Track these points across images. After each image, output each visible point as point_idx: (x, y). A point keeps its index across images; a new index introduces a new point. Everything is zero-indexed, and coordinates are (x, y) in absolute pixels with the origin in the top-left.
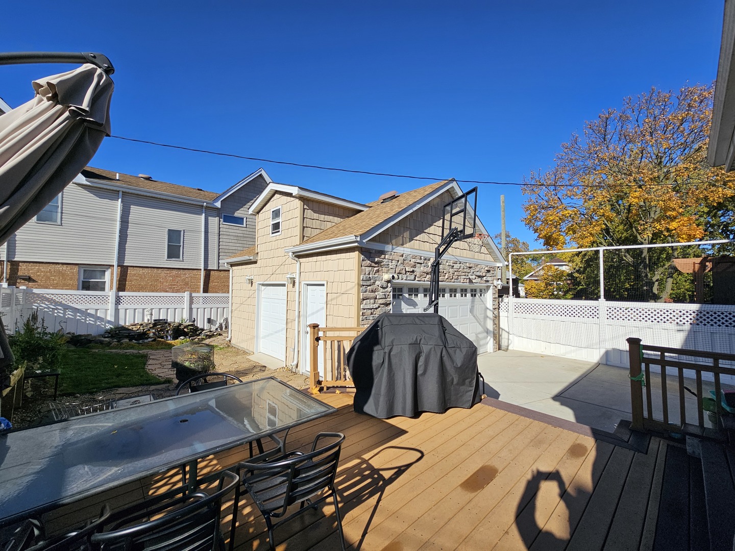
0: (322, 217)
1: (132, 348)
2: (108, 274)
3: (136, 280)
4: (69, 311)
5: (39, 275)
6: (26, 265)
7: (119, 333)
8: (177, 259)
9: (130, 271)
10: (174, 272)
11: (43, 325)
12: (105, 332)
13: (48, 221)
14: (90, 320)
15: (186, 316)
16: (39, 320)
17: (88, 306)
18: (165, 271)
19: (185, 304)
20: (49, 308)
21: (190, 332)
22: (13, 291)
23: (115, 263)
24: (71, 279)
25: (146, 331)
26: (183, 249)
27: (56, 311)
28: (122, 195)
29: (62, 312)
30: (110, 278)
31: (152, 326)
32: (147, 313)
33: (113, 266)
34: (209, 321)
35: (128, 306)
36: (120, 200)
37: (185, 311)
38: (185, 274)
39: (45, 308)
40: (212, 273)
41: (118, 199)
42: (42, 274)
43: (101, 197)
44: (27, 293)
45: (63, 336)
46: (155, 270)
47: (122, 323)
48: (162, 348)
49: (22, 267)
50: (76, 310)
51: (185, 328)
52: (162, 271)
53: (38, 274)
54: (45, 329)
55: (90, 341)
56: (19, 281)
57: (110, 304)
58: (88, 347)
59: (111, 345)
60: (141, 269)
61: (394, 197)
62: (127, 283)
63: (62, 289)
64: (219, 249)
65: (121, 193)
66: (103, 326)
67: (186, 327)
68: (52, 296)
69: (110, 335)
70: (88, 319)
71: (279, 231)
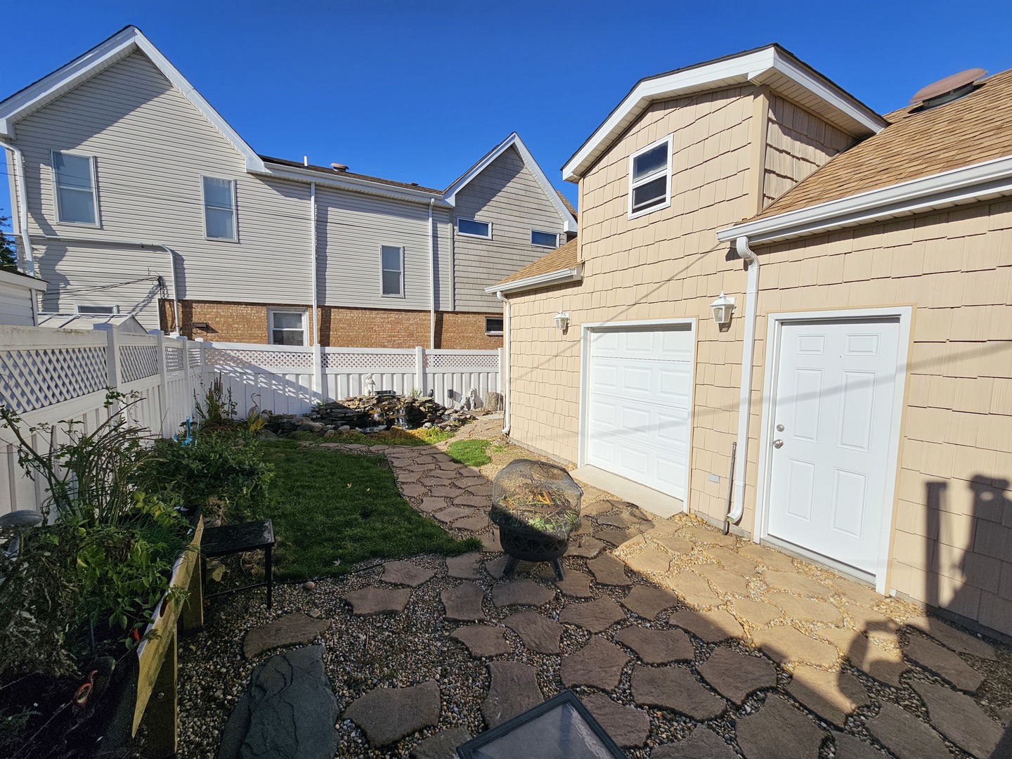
0: (799, 148)
1: (357, 440)
2: (305, 319)
3: (343, 328)
4: (261, 377)
5: (218, 322)
6: (201, 307)
7: (331, 413)
8: (397, 296)
9: (334, 313)
10: (394, 316)
11: (230, 400)
12: (312, 411)
13: (222, 236)
14: (289, 391)
15: (418, 386)
16: (225, 391)
17: (285, 369)
18: (381, 314)
19: (417, 367)
20: (236, 372)
21: (429, 412)
22: (184, 344)
23: (314, 303)
24: (259, 328)
25: (368, 410)
26: (404, 278)
27: (245, 377)
28: (316, 189)
29: (253, 378)
30: (308, 325)
31: (375, 402)
32: (367, 381)
33: (311, 306)
34: (452, 394)
35: (339, 370)
36: (313, 198)
37: (416, 377)
38: (408, 319)
39: (230, 372)
40: (446, 316)
41: (311, 196)
42: (222, 319)
43: (288, 194)
44: (205, 348)
45: (258, 417)
46: (368, 312)
47: (332, 396)
48: (402, 444)
49: (197, 309)
50: (271, 376)
51: (420, 406)
52: (377, 314)
53: (217, 319)
54: (234, 406)
55: (295, 427)
56: (194, 330)
57: (314, 367)
58: (293, 437)
59: (326, 435)
60: (348, 311)
61: (970, 88)
62: (331, 333)
63: (249, 342)
64: (454, 277)
65: (313, 187)
66: (308, 401)
67: (423, 404)
68: (238, 354)
69: (319, 416)
70: (287, 390)
71: (664, 200)
